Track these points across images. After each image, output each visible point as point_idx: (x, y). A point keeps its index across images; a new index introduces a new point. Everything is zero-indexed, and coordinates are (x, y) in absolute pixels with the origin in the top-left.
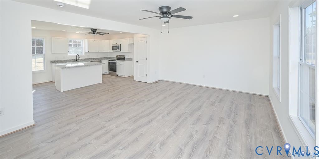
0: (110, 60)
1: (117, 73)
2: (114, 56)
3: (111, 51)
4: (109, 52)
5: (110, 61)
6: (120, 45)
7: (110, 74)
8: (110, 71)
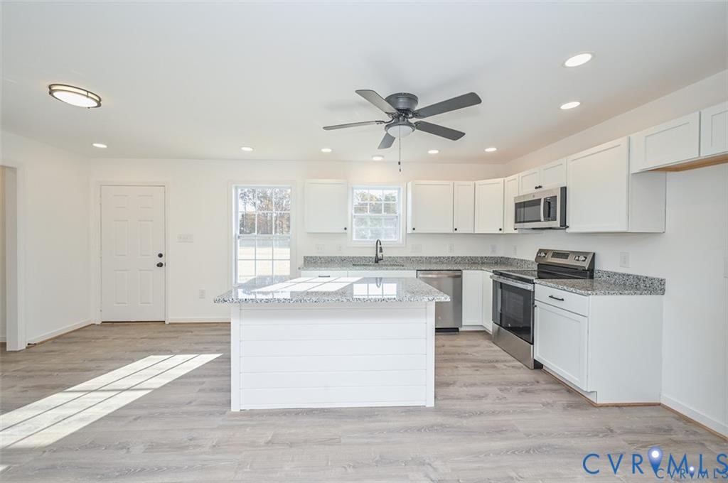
0: (501, 274)
1: (538, 353)
2: (527, 251)
3: (510, 227)
4: (500, 236)
5: (502, 280)
6: (564, 190)
7: (494, 338)
8: (500, 325)
